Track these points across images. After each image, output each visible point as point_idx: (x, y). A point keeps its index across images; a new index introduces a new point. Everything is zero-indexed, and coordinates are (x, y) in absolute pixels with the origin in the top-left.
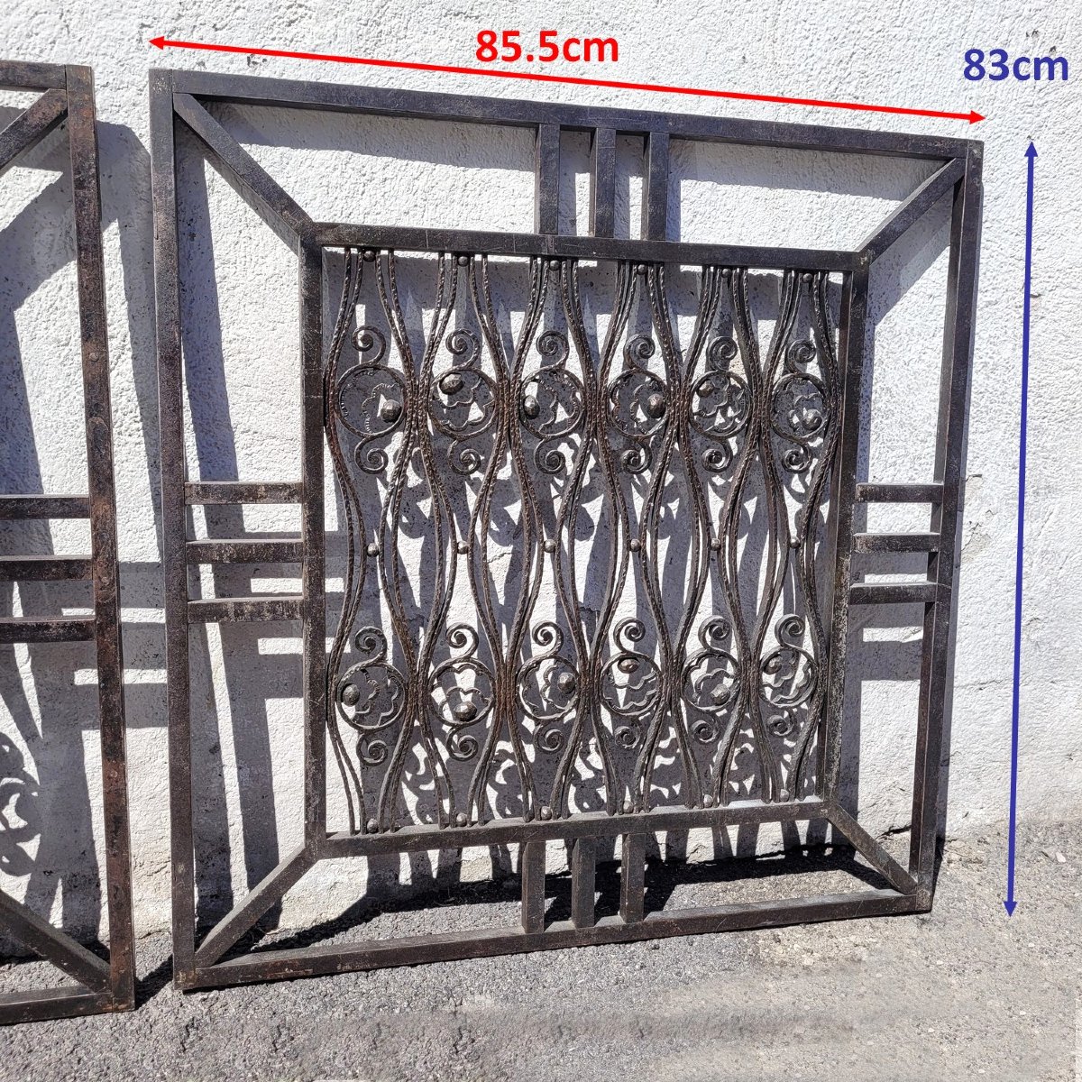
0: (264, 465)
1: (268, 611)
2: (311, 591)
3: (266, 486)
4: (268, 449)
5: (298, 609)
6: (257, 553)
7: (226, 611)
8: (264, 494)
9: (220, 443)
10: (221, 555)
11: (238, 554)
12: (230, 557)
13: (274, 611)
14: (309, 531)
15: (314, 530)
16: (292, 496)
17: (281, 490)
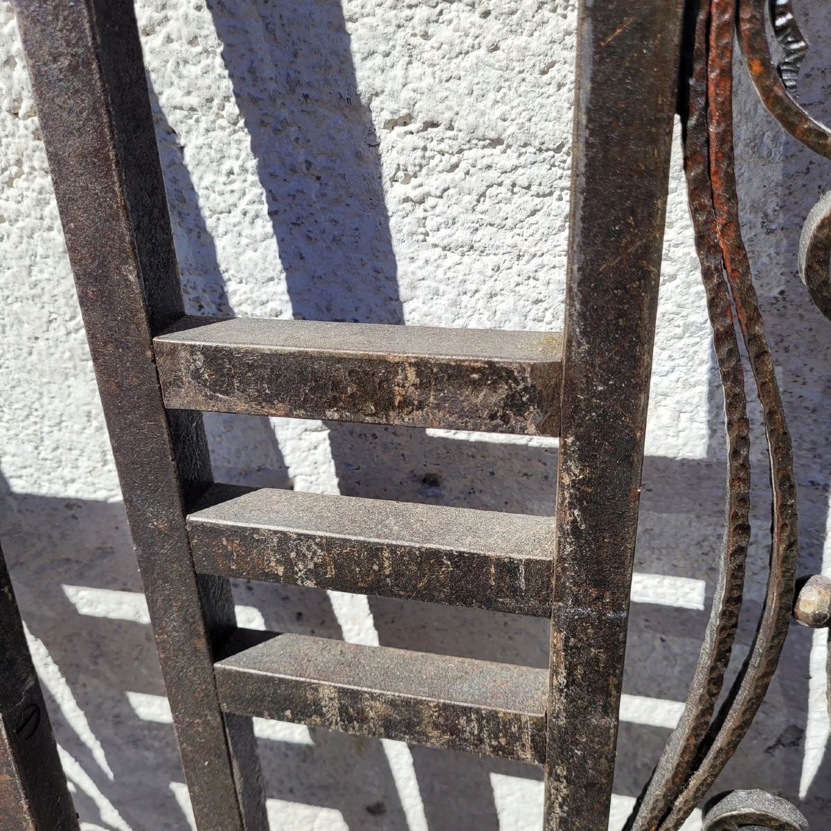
0: (462, 235)
1: (436, 726)
2: (571, 700)
3: (421, 366)
4: (476, 183)
5: (527, 738)
6: (397, 574)
7: (316, 703)
8: (415, 394)
9: (320, 161)
10: (289, 564)
11: (339, 567)
12: (314, 573)
13: (454, 730)
14: (576, 530)
15: (595, 528)
16: (520, 409)
17: (476, 385)
